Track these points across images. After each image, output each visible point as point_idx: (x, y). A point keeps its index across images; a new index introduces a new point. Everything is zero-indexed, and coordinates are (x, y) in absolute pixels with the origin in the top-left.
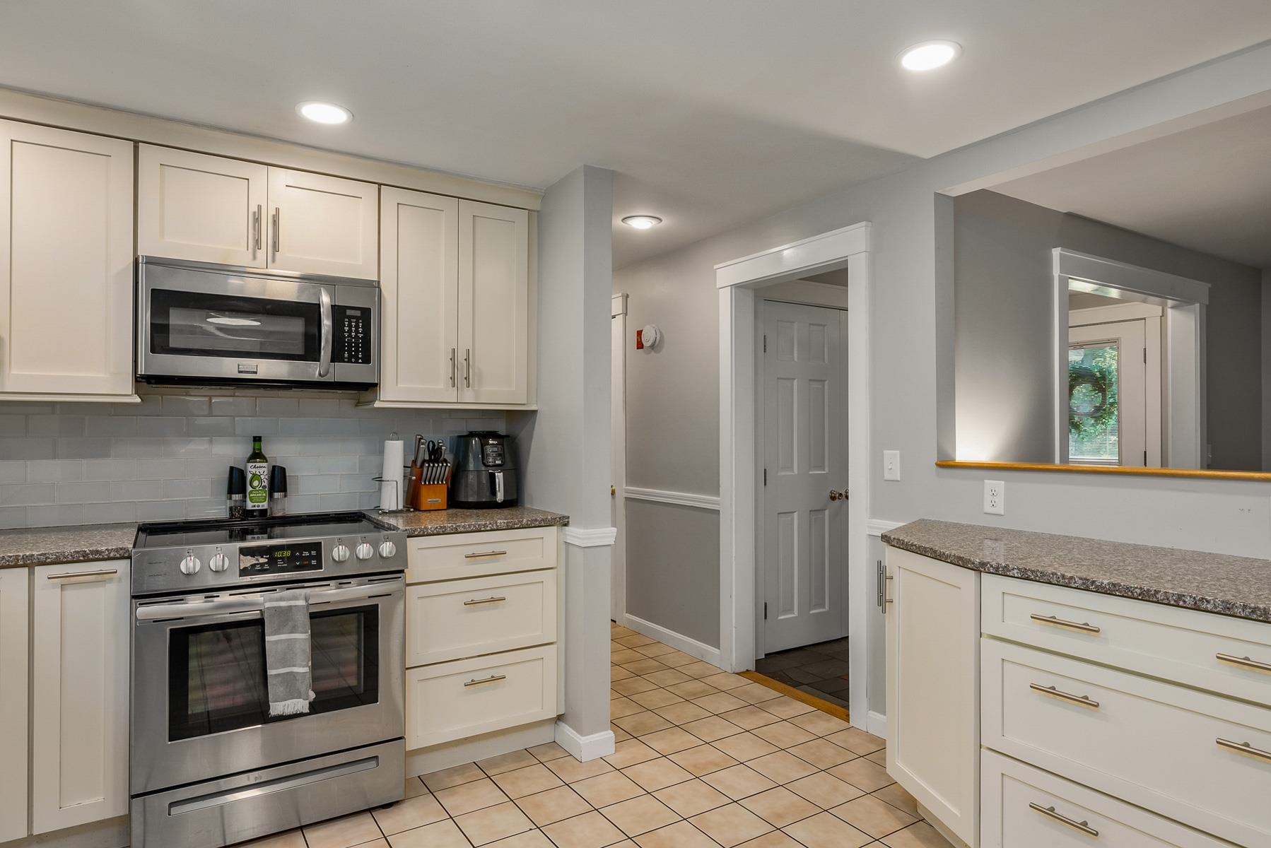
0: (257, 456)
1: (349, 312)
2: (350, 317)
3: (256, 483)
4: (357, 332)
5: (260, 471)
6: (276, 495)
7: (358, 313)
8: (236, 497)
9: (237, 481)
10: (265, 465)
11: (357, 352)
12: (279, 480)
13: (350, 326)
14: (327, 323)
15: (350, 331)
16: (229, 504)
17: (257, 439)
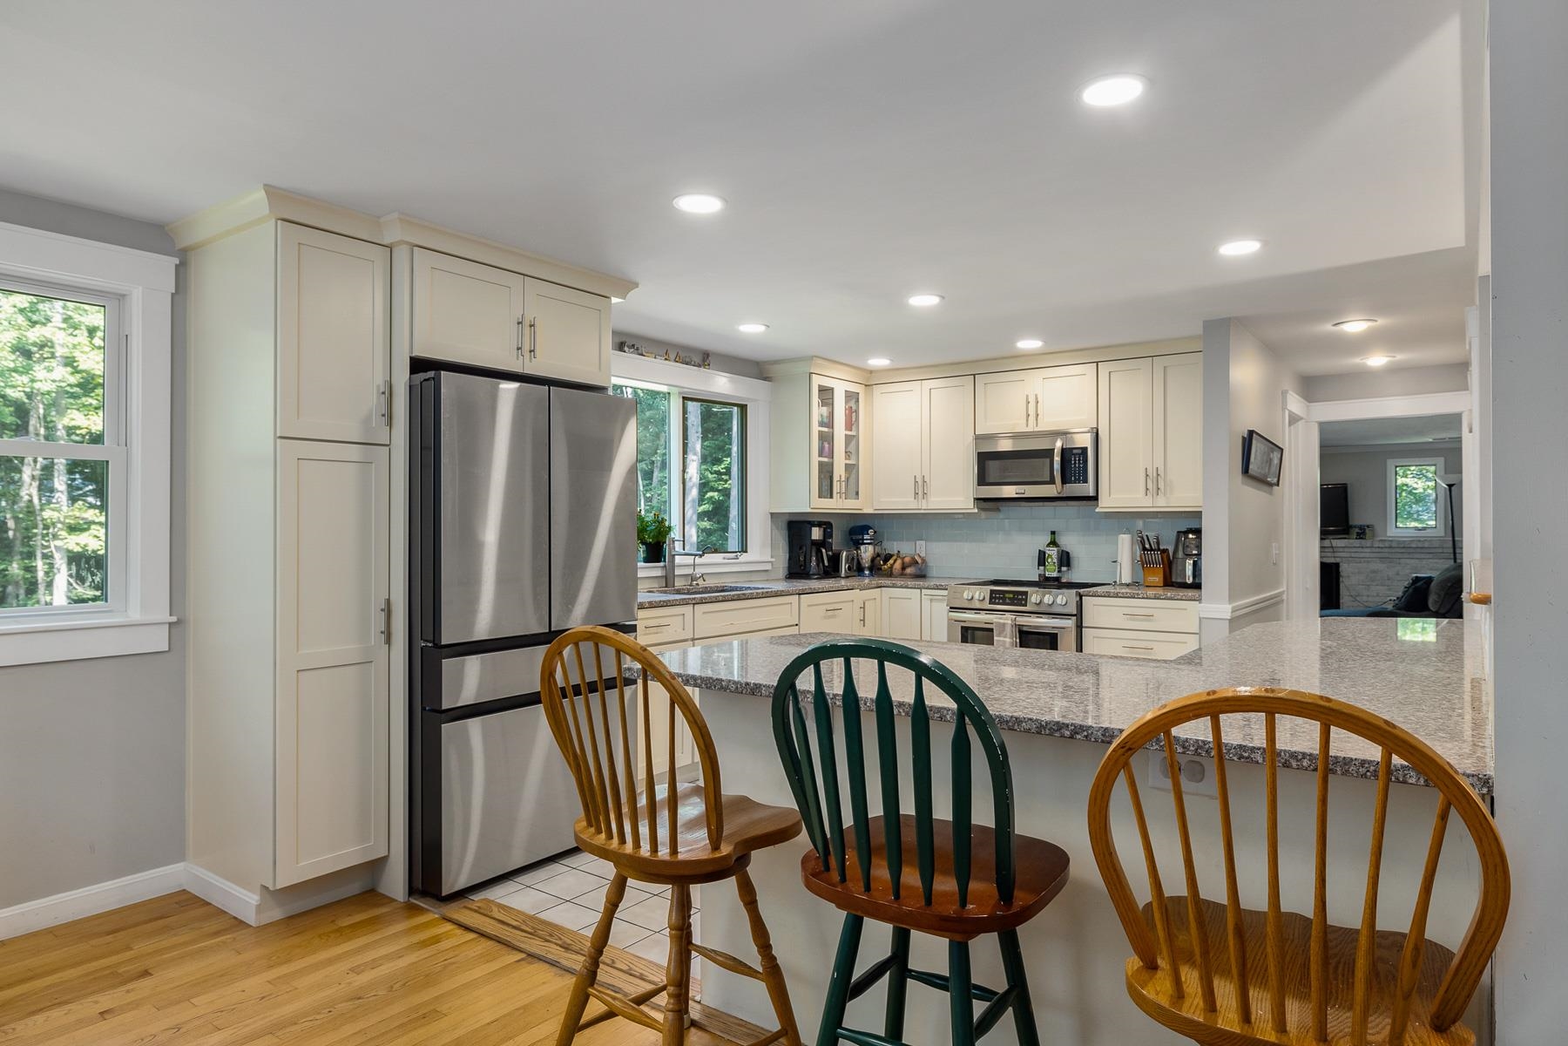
0: (1053, 543)
1: (1075, 451)
2: (1074, 454)
3: (1049, 560)
4: (1079, 463)
5: (1053, 553)
6: (1064, 569)
7: (1080, 451)
8: (1042, 568)
9: (1042, 559)
10: (1055, 549)
11: (1079, 476)
12: (1065, 560)
13: (1075, 460)
14: (1057, 459)
15: (1075, 463)
16: (1038, 572)
17: (1053, 533)
